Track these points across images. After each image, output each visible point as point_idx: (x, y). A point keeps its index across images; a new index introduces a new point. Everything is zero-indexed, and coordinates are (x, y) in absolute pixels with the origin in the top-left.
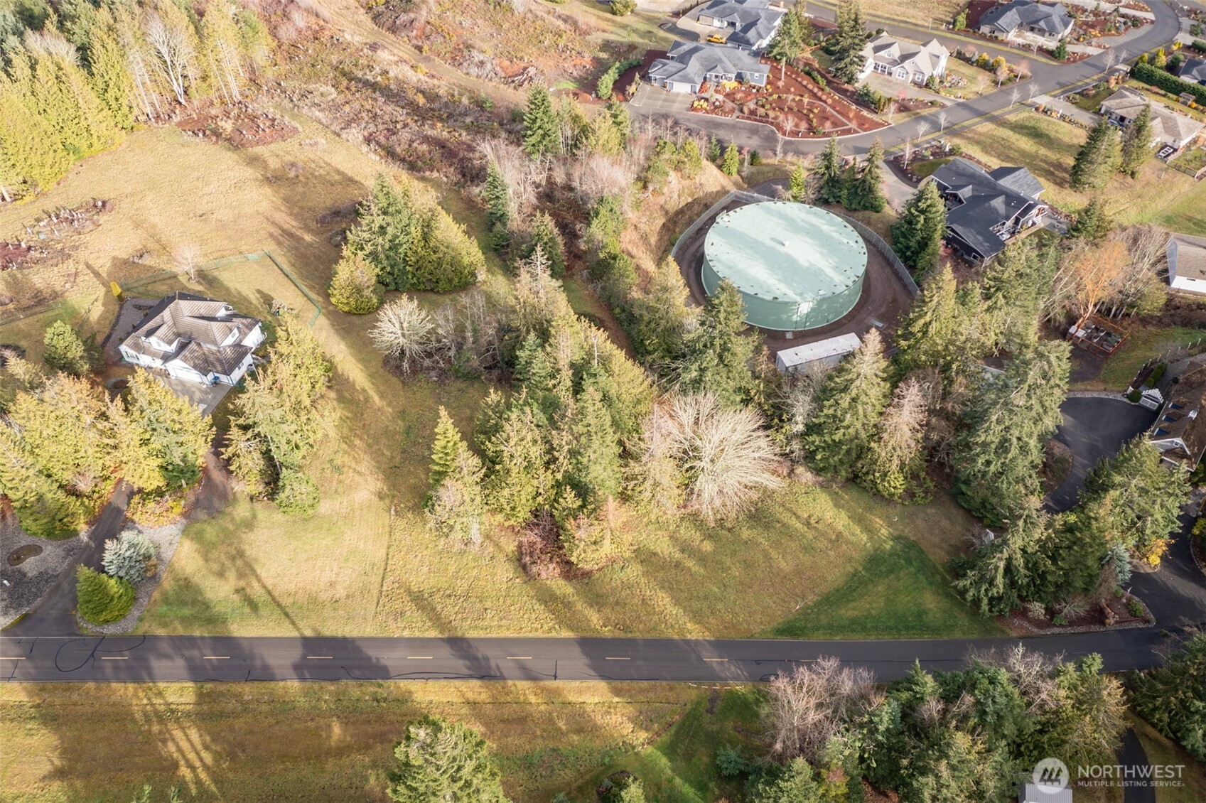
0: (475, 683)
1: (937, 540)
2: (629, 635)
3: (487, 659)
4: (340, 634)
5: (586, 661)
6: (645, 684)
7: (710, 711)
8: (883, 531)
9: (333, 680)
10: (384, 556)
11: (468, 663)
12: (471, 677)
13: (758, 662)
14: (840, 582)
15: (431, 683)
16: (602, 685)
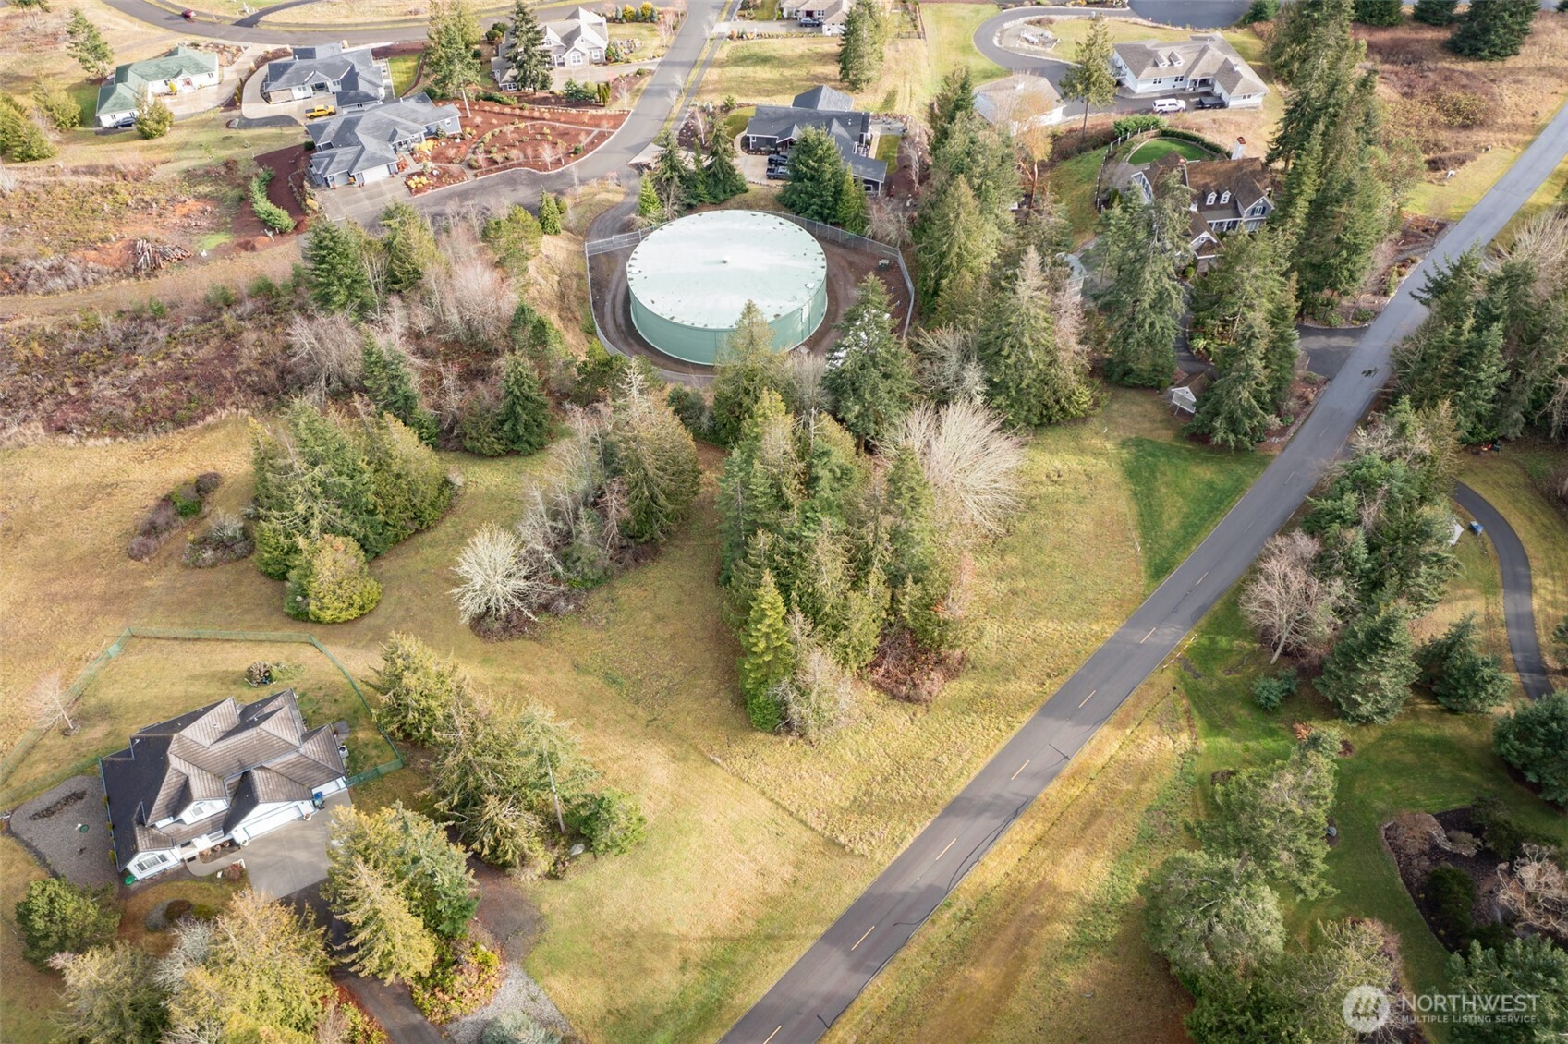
0: (1017, 825)
1: (1147, 425)
2: (1070, 674)
3: (998, 796)
4: (850, 902)
5: (1069, 723)
6: (1130, 699)
7: (1197, 676)
8: (1108, 446)
9: (905, 942)
10: (770, 804)
11: (988, 814)
12: (1007, 823)
13: (1175, 611)
14: (1135, 509)
15: (985, 859)
16: (1105, 730)
